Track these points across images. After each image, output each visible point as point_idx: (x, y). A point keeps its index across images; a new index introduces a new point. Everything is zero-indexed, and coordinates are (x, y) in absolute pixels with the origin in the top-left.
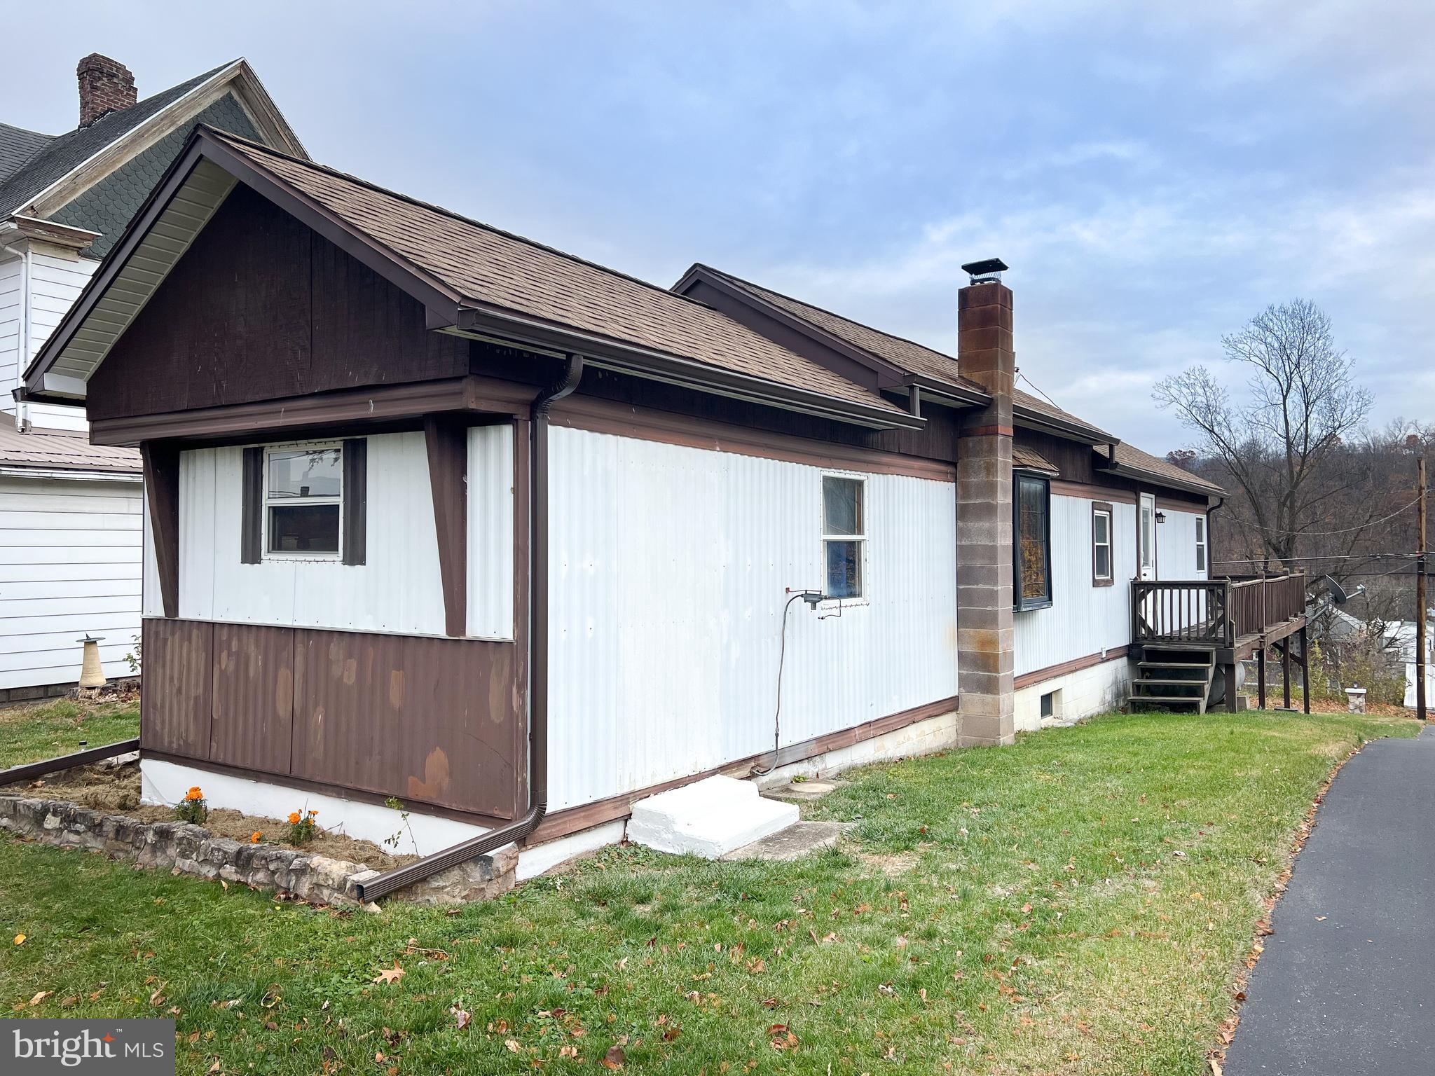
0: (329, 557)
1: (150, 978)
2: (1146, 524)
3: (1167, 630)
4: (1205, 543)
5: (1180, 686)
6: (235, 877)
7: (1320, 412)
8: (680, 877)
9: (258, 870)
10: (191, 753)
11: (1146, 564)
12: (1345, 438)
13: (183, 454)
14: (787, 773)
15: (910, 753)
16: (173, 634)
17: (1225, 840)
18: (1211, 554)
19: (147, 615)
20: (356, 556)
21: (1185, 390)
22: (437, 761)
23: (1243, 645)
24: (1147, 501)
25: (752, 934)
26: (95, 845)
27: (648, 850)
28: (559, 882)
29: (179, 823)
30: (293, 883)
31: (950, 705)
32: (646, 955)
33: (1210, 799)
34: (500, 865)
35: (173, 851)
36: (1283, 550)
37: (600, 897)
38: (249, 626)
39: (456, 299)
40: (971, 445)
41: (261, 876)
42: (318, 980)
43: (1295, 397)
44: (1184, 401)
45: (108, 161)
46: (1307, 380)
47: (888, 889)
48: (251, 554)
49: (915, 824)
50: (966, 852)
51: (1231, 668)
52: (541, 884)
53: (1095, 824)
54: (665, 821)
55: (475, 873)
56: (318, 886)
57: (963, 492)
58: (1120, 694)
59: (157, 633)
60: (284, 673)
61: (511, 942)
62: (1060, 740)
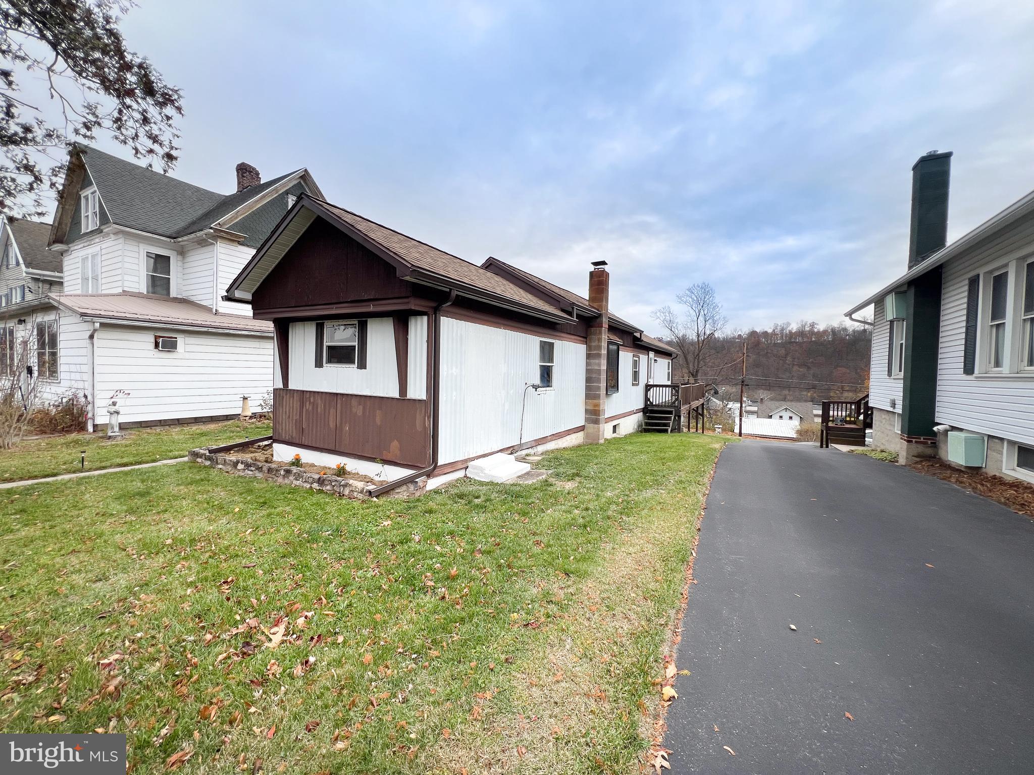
0: (352, 366)
1: (293, 524)
2: (651, 363)
3: (657, 403)
4: (670, 371)
5: (661, 423)
6: (318, 488)
7: (710, 324)
8: (490, 489)
9: (327, 485)
10: (294, 441)
11: (650, 378)
12: (717, 335)
13: (291, 325)
14: (524, 452)
15: (567, 446)
16: (286, 395)
17: (687, 477)
18: (671, 376)
19: (275, 387)
20: (362, 365)
21: (662, 314)
22: (395, 444)
23: (684, 409)
24: (652, 354)
25: (521, 509)
26: (259, 475)
27: (475, 480)
28: (443, 490)
29: (294, 467)
30: (342, 490)
31: (582, 428)
32: (482, 517)
33: (678, 462)
34: (421, 484)
35: (291, 478)
36: (694, 375)
37: (461, 496)
38: (318, 392)
39: (410, 266)
40: (592, 331)
41: (328, 487)
42: (359, 525)
43: (701, 318)
44: (662, 319)
45: (250, 207)
46: (706, 312)
47: (568, 493)
48: (319, 364)
49: (575, 471)
50: (595, 481)
51: (679, 417)
52: (437, 492)
53: (640, 471)
54: (482, 470)
55: (412, 487)
56: (352, 491)
57: (589, 348)
58: (640, 426)
59: (279, 394)
60: (332, 411)
61: (430, 512)
62: (621, 442)
